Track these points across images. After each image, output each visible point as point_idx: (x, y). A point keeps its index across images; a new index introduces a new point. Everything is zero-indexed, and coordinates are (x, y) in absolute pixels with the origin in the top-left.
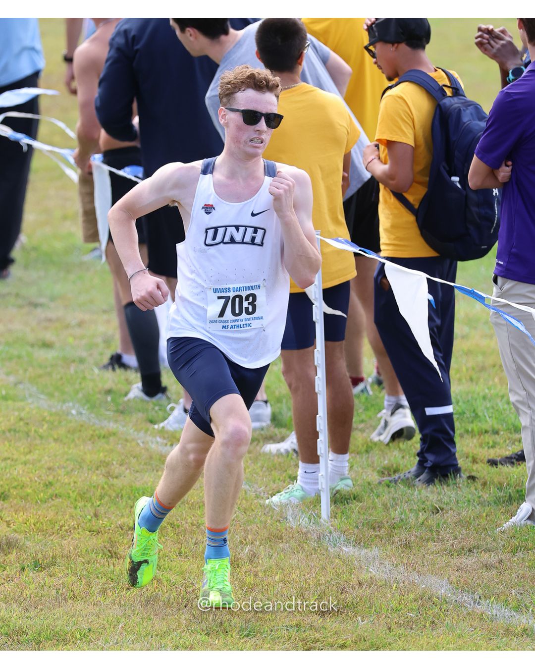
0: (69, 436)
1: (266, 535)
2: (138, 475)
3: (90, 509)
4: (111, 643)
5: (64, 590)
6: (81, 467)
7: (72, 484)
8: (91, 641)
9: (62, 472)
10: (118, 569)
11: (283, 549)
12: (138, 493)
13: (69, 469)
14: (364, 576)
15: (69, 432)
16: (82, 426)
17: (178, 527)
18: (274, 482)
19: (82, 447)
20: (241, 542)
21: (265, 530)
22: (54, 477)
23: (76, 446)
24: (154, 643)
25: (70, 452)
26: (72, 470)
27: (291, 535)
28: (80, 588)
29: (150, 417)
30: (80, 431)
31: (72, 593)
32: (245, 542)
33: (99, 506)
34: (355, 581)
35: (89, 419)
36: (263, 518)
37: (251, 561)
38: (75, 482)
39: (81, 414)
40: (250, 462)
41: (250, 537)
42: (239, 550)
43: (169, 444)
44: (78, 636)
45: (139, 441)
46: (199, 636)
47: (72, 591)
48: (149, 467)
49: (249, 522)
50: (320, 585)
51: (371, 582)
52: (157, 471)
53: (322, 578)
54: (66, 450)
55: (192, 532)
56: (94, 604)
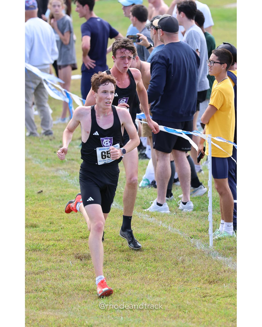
0: (112, 214)
1: (188, 252)
2: (138, 229)
3: (120, 242)
4: (128, 294)
5: (110, 274)
6: (117, 226)
7: (113, 233)
8: (120, 293)
9: (109, 228)
10: (131, 266)
11: (195, 258)
12: (138, 236)
13: (112, 227)
14: (226, 268)
15: (112, 212)
16: (117, 210)
17: (154, 249)
18: (191, 232)
19: (117, 218)
20: (179, 255)
21: (188, 250)
22: (106, 230)
23: (115, 218)
24: (145, 294)
25: (112, 220)
26: (113, 228)
27: (198, 252)
28: (116, 273)
29: (143, 207)
30: (116, 212)
31: (113, 275)
32: (180, 255)
33: (123, 241)
34: (222, 270)
35: (120, 208)
36: (187, 246)
37: (182, 262)
38: (114, 232)
39: (116, 205)
40: (182, 224)
41: (182, 253)
42: (177, 258)
43: (150, 217)
44: (116, 292)
45: (139, 216)
46: (162, 292)
47: (113, 274)
48: (143, 226)
49: (181, 247)
50: (209, 271)
51: (229, 270)
52: (146, 228)
53: (210, 269)
54: (111, 219)
55: (160, 251)
56: (122, 279)
